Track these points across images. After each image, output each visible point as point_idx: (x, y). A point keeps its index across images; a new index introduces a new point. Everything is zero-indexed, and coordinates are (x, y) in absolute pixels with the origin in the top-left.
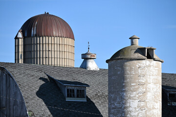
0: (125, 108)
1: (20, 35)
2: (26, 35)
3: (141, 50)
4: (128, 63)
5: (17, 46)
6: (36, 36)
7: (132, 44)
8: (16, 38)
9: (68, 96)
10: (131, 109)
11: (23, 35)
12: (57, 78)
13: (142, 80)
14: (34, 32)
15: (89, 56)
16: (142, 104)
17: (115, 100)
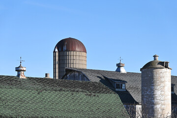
0: (153, 95)
1: (56, 50)
2: (60, 50)
3: (162, 63)
4: (155, 70)
5: (55, 56)
6: (66, 51)
7: (155, 59)
8: (54, 52)
9: (117, 88)
10: (156, 95)
11: (58, 50)
12: (109, 78)
13: (163, 80)
14: (65, 48)
15: (121, 65)
16: (163, 93)
17: (147, 90)
